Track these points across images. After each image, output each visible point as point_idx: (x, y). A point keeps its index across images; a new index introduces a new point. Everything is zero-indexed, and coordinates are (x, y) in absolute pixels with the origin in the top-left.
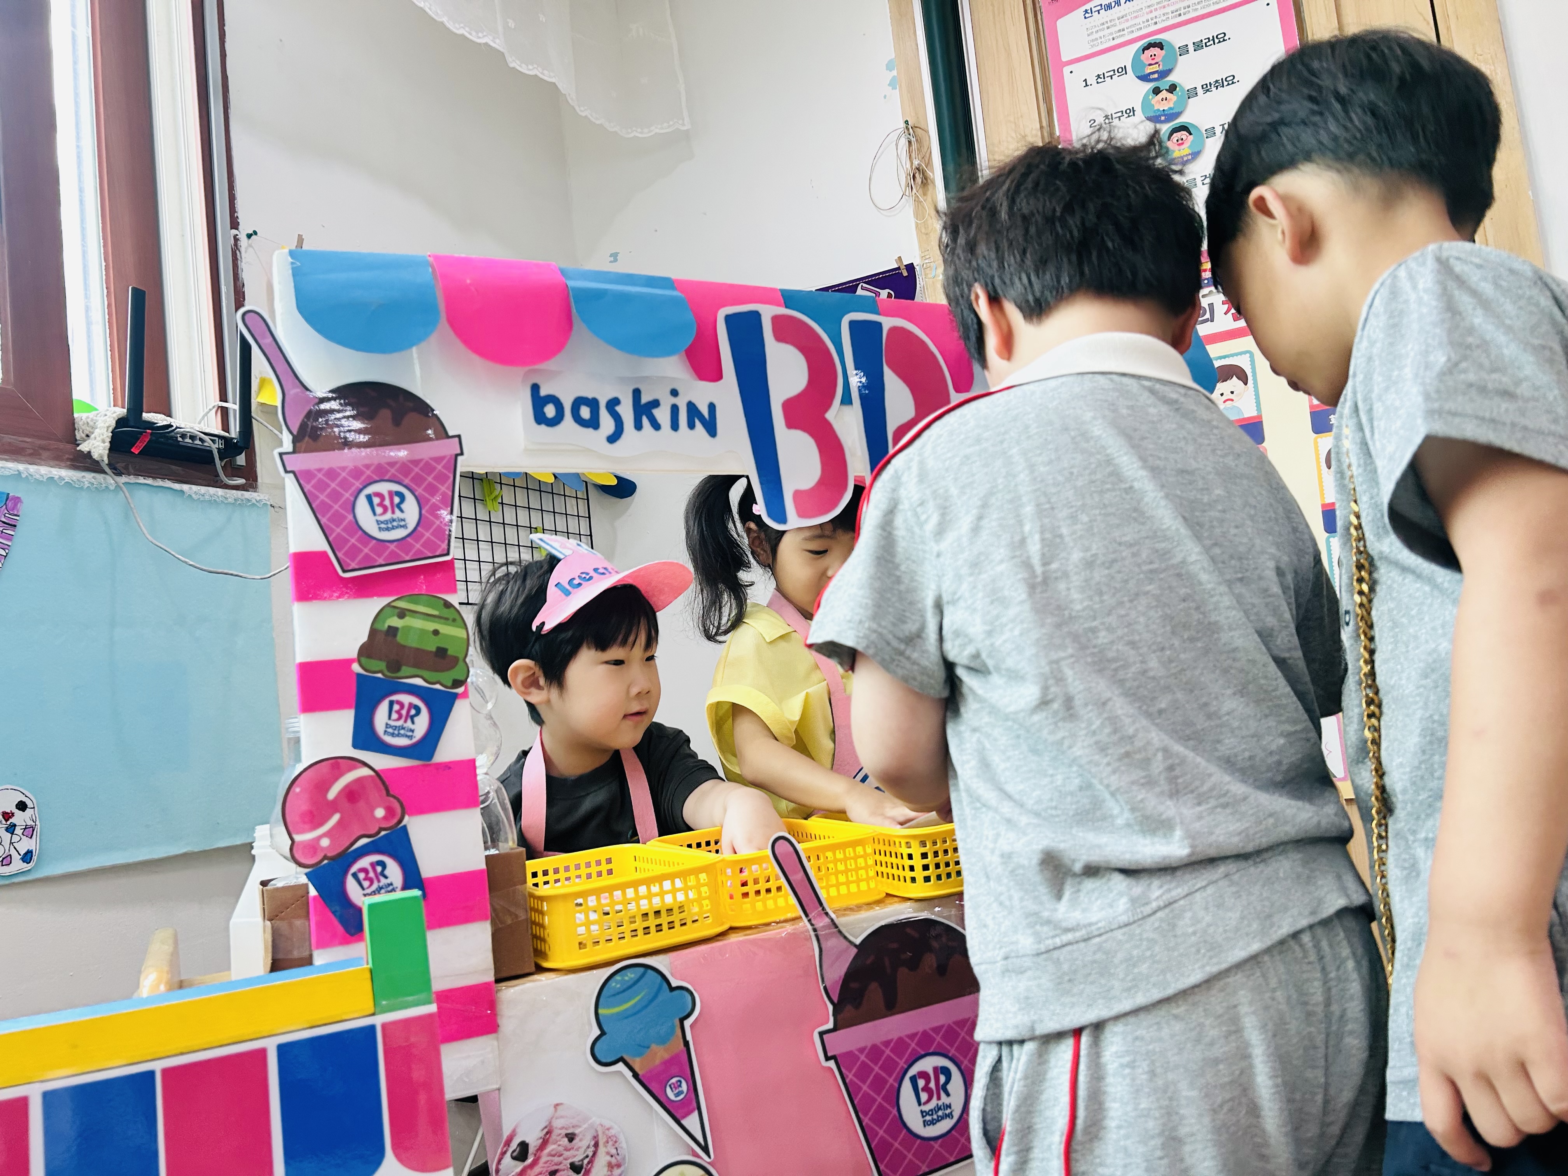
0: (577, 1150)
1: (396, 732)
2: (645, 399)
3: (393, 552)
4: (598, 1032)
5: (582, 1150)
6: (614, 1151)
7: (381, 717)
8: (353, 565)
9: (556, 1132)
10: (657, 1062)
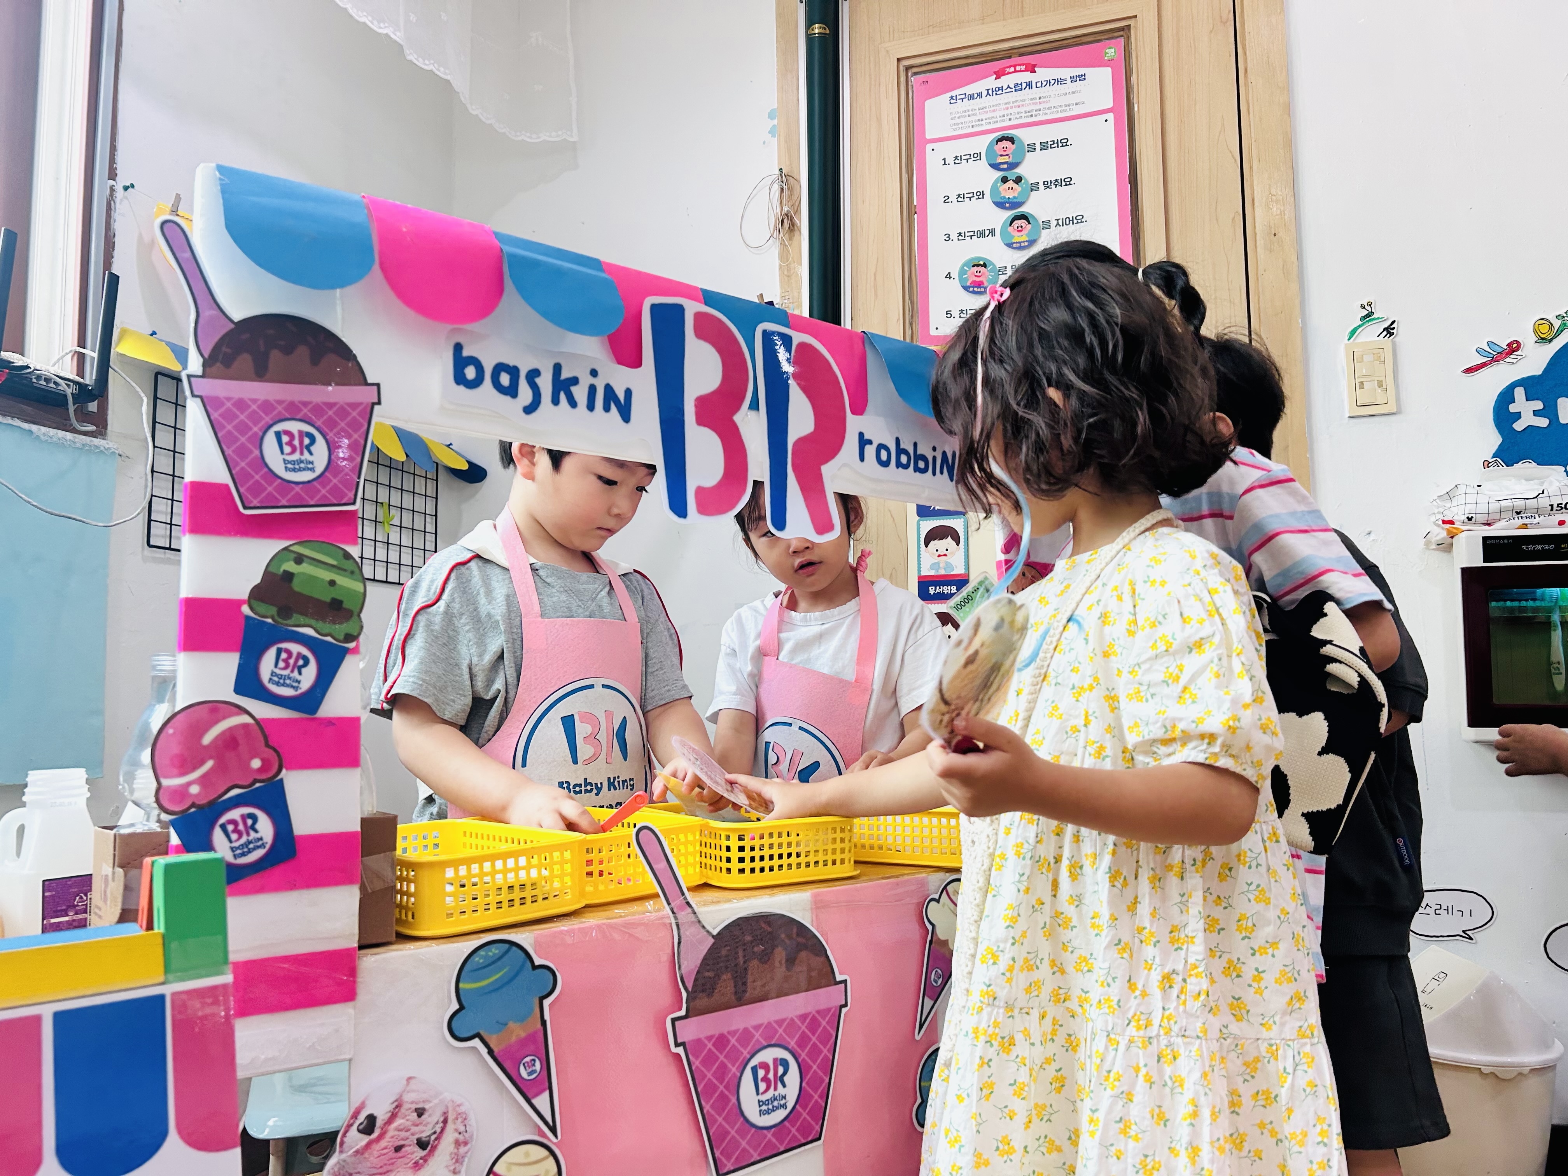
0: (426, 1125)
1: (281, 681)
2: (565, 374)
3: (297, 494)
4: (457, 1007)
5: (430, 1126)
6: (462, 1129)
7: (267, 665)
8: (255, 503)
9: (406, 1106)
10: (514, 1039)
